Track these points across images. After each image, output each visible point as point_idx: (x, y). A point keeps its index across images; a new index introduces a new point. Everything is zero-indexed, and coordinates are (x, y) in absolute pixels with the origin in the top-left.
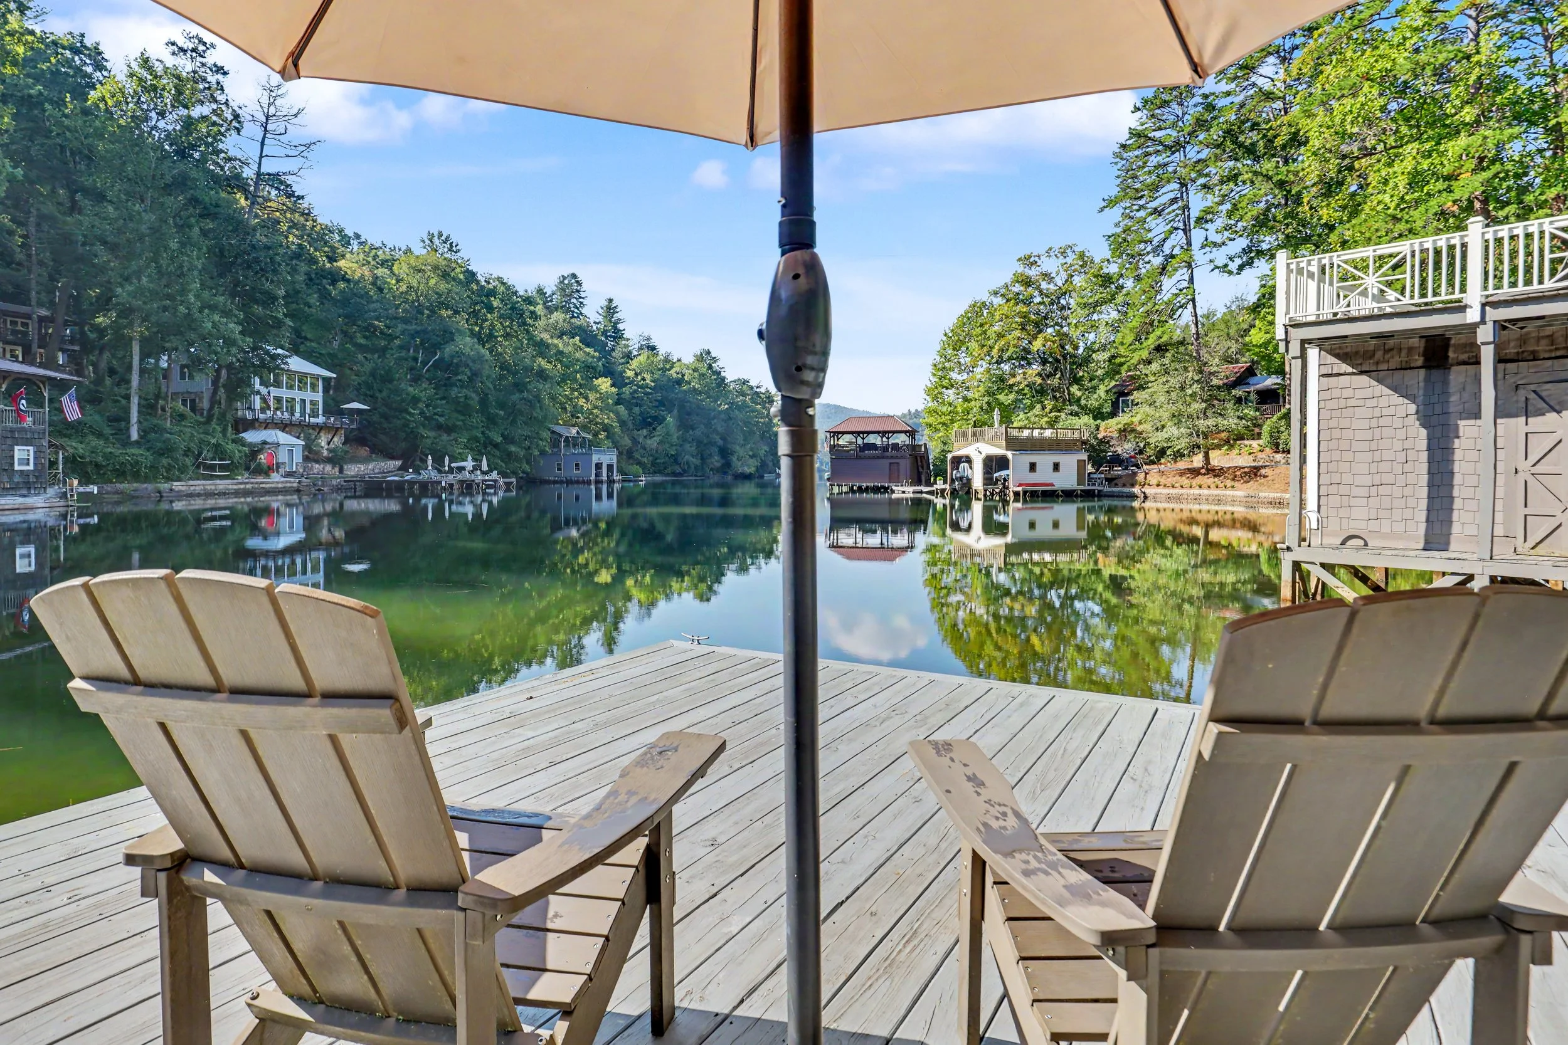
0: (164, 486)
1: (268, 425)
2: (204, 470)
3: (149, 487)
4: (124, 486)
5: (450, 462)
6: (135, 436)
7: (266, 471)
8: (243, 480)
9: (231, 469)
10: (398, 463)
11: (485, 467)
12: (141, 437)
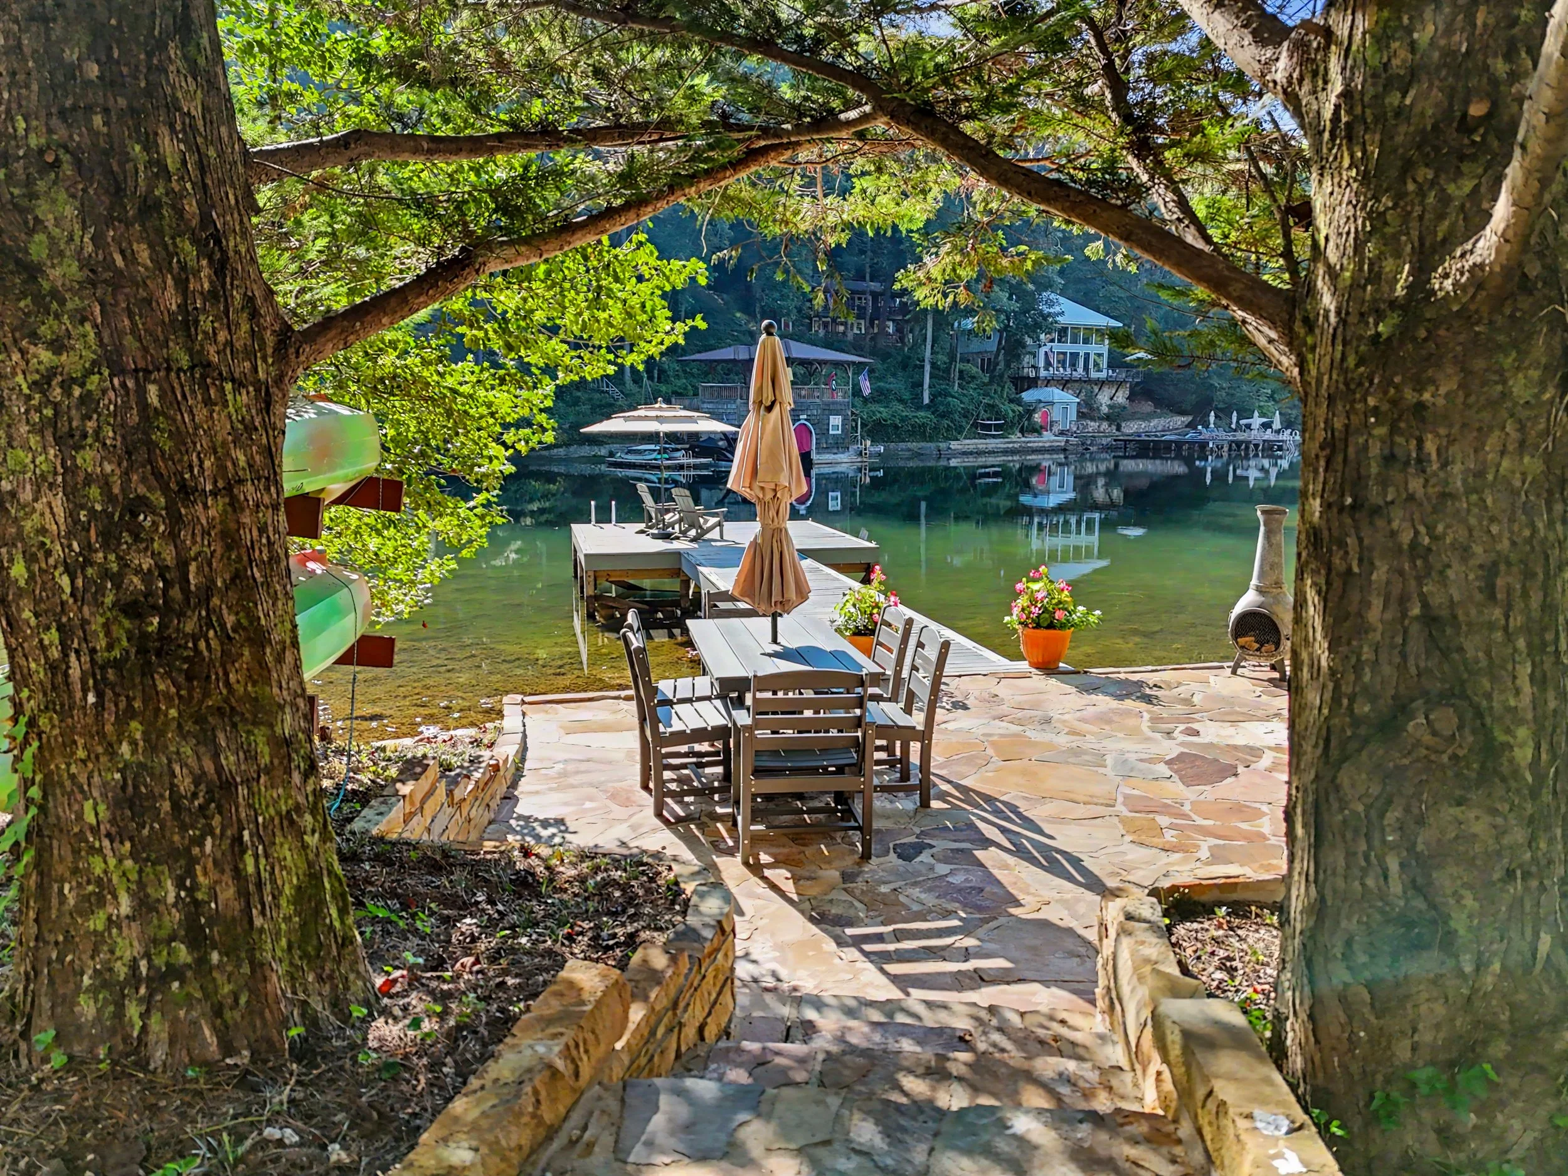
0: (943, 445)
1: (1048, 382)
2: (980, 429)
3: (932, 445)
4: (913, 445)
5: (1238, 420)
6: (926, 401)
7: (1037, 430)
8: (1016, 439)
9: (1005, 429)
10: (1187, 419)
11: (1277, 425)
12: (931, 401)
